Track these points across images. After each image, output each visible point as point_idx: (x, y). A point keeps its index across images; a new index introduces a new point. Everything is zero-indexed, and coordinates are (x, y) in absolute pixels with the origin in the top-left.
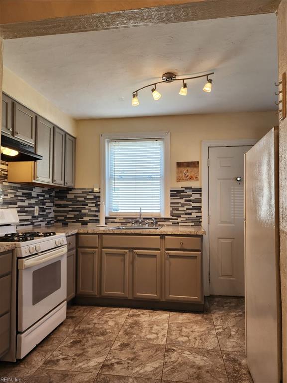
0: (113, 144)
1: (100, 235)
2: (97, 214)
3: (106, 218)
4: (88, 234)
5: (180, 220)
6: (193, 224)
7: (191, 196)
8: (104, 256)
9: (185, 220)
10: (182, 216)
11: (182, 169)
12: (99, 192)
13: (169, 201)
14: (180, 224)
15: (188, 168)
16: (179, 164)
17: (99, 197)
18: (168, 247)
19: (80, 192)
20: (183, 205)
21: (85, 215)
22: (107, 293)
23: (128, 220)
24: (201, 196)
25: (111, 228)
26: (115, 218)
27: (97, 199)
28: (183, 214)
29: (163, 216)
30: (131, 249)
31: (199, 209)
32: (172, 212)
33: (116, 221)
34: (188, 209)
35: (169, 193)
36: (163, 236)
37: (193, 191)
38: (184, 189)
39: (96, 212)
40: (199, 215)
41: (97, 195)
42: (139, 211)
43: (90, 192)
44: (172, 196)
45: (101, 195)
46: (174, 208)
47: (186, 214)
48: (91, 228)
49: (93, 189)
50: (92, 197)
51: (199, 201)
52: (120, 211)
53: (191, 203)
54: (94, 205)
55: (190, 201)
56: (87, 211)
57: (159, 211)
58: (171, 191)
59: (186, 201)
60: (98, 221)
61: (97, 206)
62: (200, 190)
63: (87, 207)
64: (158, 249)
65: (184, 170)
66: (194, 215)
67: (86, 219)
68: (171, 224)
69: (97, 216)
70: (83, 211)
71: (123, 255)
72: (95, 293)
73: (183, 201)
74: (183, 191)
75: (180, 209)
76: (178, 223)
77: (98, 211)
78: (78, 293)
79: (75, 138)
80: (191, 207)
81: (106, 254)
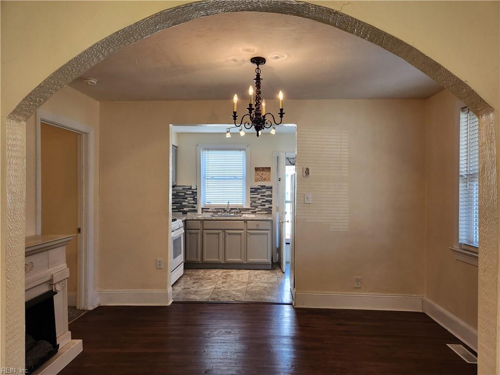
0: (207, 152)
1: (202, 221)
2: (195, 205)
3: (202, 209)
4: (193, 220)
5: (257, 210)
6: (266, 212)
7: (265, 192)
8: (205, 234)
9: (260, 209)
10: (259, 207)
11: (258, 172)
12: (196, 189)
13: (249, 196)
14: (257, 212)
15: (263, 172)
16: (257, 169)
17: (196, 192)
18: (248, 228)
19: (181, 188)
20: (259, 199)
21: (185, 206)
22: (207, 259)
23: (217, 210)
24: (272, 192)
25: (207, 216)
26: (209, 209)
27: (194, 194)
28: (259, 205)
29: (245, 207)
30: (224, 230)
31: (270, 202)
32: (251, 204)
33: (209, 210)
34: (262, 202)
35: (249, 190)
36: (246, 221)
37: (266, 189)
38: (260, 187)
39: (194, 204)
40: (270, 206)
41: (195, 191)
42: (227, 203)
43: (189, 189)
44: (251, 192)
45: (198, 191)
46: (253, 200)
47: (261, 206)
48: (190, 216)
49: (191, 187)
50: (191, 193)
51: (271, 196)
52: (212, 203)
53: (265, 197)
54: (192, 199)
55: (264, 196)
56: (186, 204)
57: (241, 203)
58: (251, 189)
59: (261, 196)
60: (196, 211)
61: (195, 199)
62: (271, 188)
63: (186, 200)
64: (243, 230)
65: (260, 173)
66: (267, 206)
67: (185, 209)
68: (251, 212)
69: (195, 207)
70: (183, 203)
71: (219, 234)
72: (199, 260)
73: (259, 196)
74: (259, 189)
75: (257, 202)
76: (255, 212)
78: (187, 260)
79: (177, 147)
80: (265, 200)
81: (207, 233)
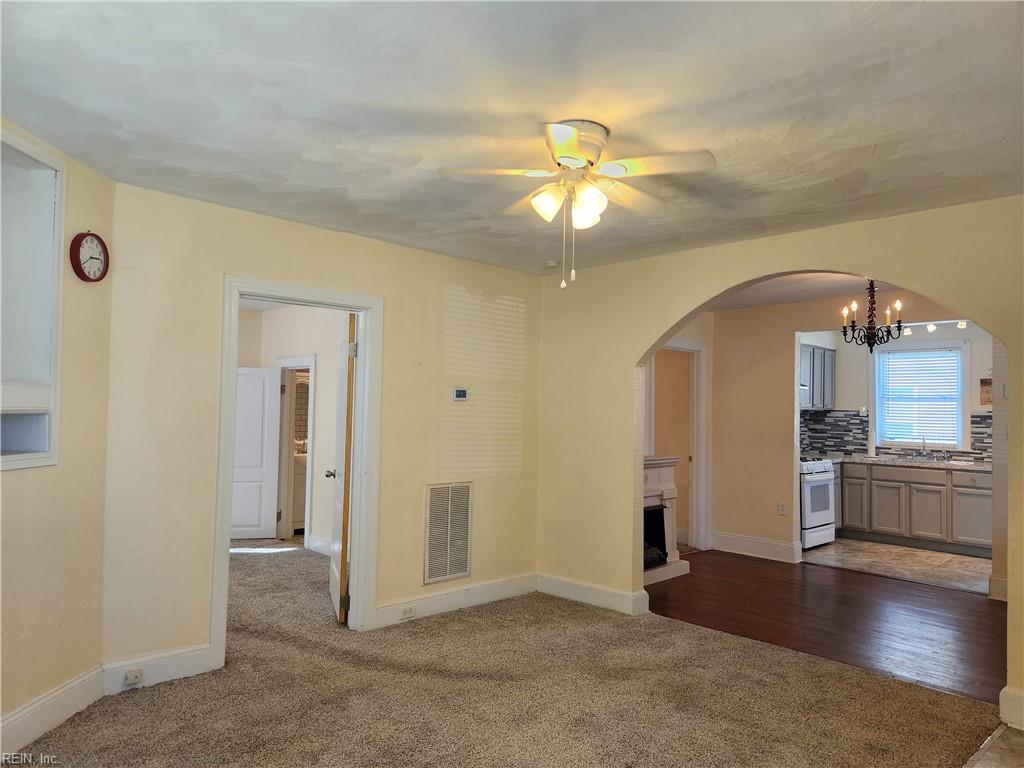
0: (887, 356)
1: (870, 465)
2: (864, 442)
3: (877, 448)
4: (854, 463)
5: (985, 455)
8: (874, 487)
10: (989, 450)
11: (987, 388)
12: (868, 416)
13: (969, 428)
14: (985, 460)
16: (984, 382)
17: (867, 422)
18: (956, 483)
19: (841, 414)
20: (990, 436)
21: (848, 443)
22: (878, 527)
23: (905, 452)
25: (883, 459)
26: (890, 449)
27: (864, 424)
29: (961, 449)
30: (908, 483)
32: (973, 444)
35: (969, 420)
36: (949, 471)
38: (991, 414)
39: (863, 439)
41: (865, 419)
42: (921, 441)
43: (855, 415)
44: (973, 422)
45: (870, 419)
46: (977, 439)
48: (856, 457)
49: (858, 412)
50: (858, 421)
52: (897, 440)
54: (860, 431)
56: (851, 439)
57: (955, 442)
58: (972, 417)
60: (866, 451)
61: (865, 432)
63: (851, 434)
64: (944, 485)
65: (992, 389)
67: (849, 448)
68: (972, 459)
69: (865, 445)
70: (845, 438)
71: (899, 488)
72: (865, 526)
73: (989, 431)
74: (989, 417)
75: (986, 440)
76: (983, 458)
77: (867, 439)
78: (847, 522)
79: (834, 351)
81: (878, 486)
